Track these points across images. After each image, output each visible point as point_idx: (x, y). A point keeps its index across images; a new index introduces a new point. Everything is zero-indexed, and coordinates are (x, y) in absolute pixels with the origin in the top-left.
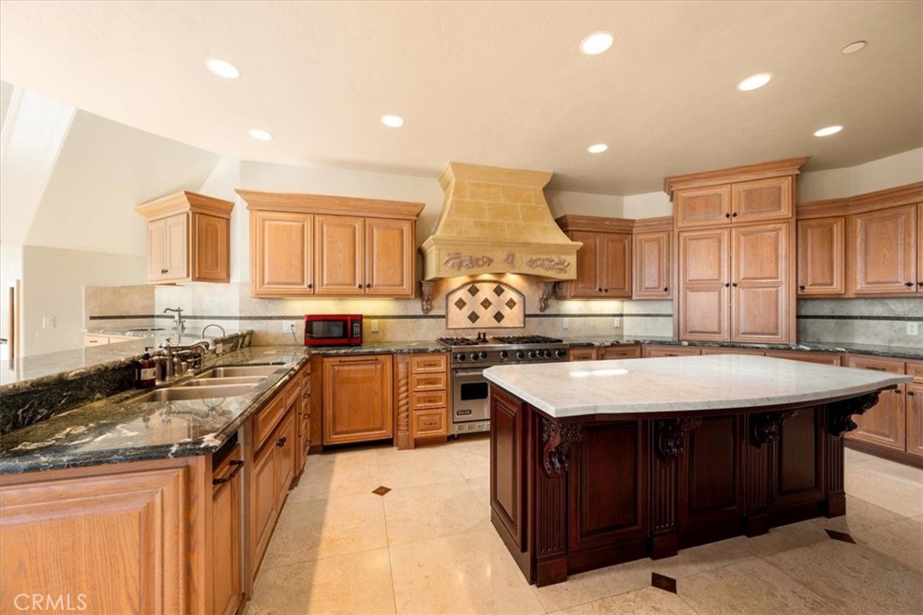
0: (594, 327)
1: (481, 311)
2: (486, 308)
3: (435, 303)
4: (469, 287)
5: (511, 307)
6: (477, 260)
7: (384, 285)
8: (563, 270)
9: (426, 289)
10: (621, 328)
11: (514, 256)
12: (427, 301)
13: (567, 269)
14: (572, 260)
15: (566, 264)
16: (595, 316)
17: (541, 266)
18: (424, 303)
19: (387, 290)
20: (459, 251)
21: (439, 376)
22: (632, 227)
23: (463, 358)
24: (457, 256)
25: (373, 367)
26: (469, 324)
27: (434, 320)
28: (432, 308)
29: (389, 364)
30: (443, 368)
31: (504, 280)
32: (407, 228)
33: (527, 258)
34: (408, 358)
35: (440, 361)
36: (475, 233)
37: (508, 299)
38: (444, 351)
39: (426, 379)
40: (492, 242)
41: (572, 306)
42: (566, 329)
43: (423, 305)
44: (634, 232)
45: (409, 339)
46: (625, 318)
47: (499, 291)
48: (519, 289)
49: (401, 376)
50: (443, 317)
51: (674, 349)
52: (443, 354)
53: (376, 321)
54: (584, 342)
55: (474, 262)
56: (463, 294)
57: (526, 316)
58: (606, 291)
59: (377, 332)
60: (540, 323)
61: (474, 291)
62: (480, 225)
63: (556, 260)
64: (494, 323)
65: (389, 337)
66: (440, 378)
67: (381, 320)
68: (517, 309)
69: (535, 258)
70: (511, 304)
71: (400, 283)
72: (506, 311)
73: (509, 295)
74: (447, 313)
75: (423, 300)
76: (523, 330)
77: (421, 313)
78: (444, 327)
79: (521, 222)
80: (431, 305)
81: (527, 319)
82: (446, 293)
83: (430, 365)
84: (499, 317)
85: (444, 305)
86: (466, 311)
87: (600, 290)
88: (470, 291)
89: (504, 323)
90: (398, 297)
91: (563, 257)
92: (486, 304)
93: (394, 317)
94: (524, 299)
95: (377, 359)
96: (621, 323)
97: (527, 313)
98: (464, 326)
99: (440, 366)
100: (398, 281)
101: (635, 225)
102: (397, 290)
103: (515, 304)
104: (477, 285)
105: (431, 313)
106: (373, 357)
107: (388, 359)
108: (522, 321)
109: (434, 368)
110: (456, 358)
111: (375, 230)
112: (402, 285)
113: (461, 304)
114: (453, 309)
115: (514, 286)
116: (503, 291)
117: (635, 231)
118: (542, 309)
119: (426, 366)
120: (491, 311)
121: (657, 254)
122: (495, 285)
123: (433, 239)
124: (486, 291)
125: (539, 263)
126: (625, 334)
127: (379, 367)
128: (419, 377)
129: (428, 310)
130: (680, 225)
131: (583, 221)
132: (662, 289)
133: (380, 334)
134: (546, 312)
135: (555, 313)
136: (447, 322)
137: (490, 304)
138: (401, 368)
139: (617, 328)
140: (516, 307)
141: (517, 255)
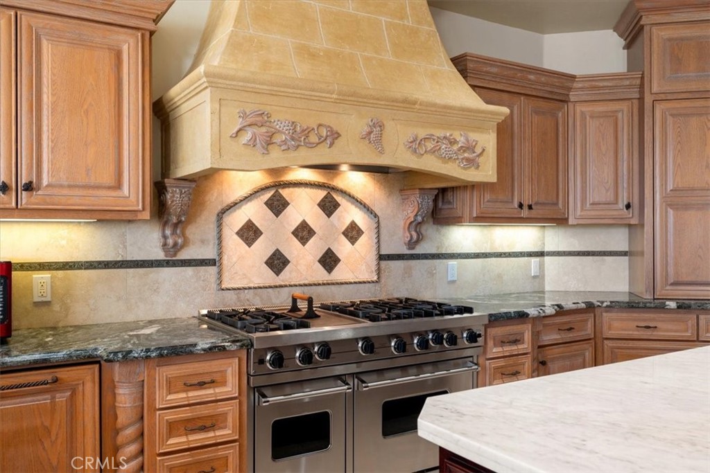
0: (500, 276)
1: (293, 248)
2: (304, 241)
3: (193, 231)
4: (268, 195)
5: (353, 240)
6: (307, 132)
7: (70, 187)
8: (471, 163)
9: (174, 197)
10: (540, 277)
11: (382, 126)
12: (176, 226)
13: (481, 160)
14: (488, 141)
15: (478, 150)
16: (500, 255)
17: (433, 152)
18: (168, 232)
19: (77, 199)
20: (268, 109)
21: (222, 408)
22: (570, 89)
23: (279, 361)
24: (261, 119)
25: (44, 400)
26: (268, 277)
27: (189, 271)
28: (186, 243)
29: (89, 391)
30: (230, 388)
31: (339, 183)
32: (130, 46)
33: (406, 133)
34: (143, 372)
35: (223, 372)
36: (299, 70)
37: (347, 223)
38: (234, 347)
39: (188, 420)
40: (339, 94)
41: (463, 237)
42: (453, 282)
43: (165, 237)
44: (572, 99)
45: (130, 318)
46: (547, 259)
47: (329, 207)
48: (367, 202)
49: (122, 418)
50: (212, 262)
51: (652, 316)
52: (230, 354)
53: (45, 276)
54: (512, 310)
55: (300, 138)
56: (254, 211)
57: (382, 257)
58: (530, 207)
59: (47, 303)
60: (408, 273)
61: (277, 206)
62: (307, 53)
63: (462, 141)
64: (320, 274)
65: (81, 314)
66: (225, 415)
67: (60, 273)
68: (365, 243)
69: (422, 133)
70: (353, 233)
71: (111, 182)
72: (343, 248)
73: (350, 214)
74: (220, 254)
75: (165, 224)
76: (378, 287)
77: (160, 255)
78: (214, 286)
79: (388, 57)
80: (183, 234)
81: (383, 263)
82: (220, 208)
83: (201, 385)
84: (329, 260)
85: (212, 234)
86: (262, 248)
87: (521, 206)
88: (270, 204)
89: (340, 273)
90: (105, 218)
91: (473, 136)
92: (304, 233)
93: (91, 265)
94: (378, 222)
95: (56, 380)
96: (542, 267)
97: (383, 252)
98: (257, 282)
99: (224, 383)
100: (107, 178)
101: (575, 85)
102: (105, 199)
103: (360, 232)
104: (285, 193)
105: (184, 255)
106: (45, 375)
107: (87, 375)
108: (374, 268)
109: (210, 391)
110: (262, 362)
111: (45, 43)
112: (118, 186)
113: (250, 233)
114: (233, 242)
115: (359, 196)
116: (336, 205)
117: (573, 97)
118: (412, 244)
119: (190, 386)
120: (314, 249)
121: (611, 141)
122: (322, 194)
123: (207, 75)
124: (303, 206)
125: (430, 145)
126: (548, 287)
127: (62, 397)
128: (171, 416)
129: (177, 248)
130: (655, 89)
131: (494, 70)
132: (621, 205)
133: (56, 307)
134: (419, 250)
135: (434, 251)
136: (220, 273)
137: (311, 232)
138: (125, 397)
139: (535, 277)
140: (362, 240)
141: (390, 126)
